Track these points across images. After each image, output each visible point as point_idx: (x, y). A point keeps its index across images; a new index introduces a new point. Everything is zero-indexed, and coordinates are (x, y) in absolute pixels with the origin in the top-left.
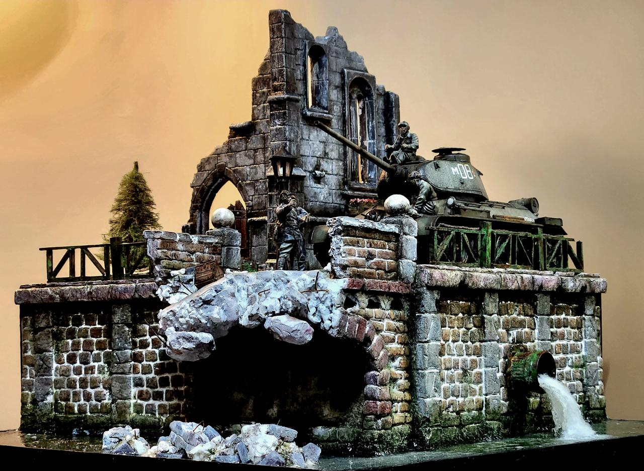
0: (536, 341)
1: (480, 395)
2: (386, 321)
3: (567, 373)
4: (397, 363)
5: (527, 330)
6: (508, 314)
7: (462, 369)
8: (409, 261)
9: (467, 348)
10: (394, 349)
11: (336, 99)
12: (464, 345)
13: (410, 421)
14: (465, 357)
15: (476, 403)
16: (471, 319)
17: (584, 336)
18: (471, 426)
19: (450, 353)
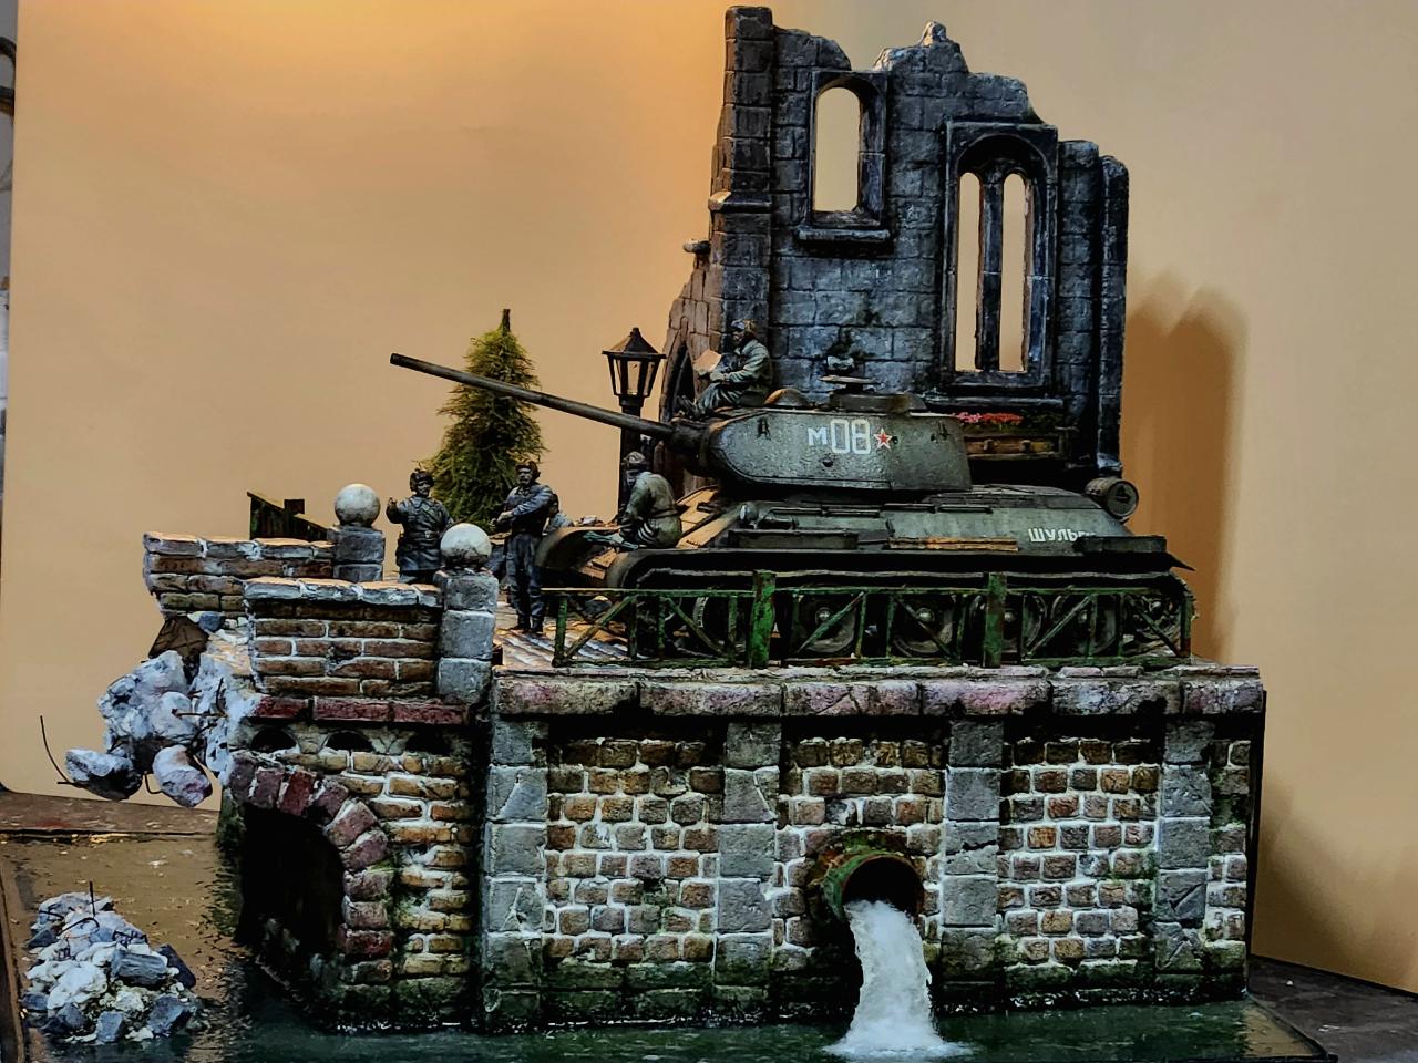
0: (945, 821)
1: (702, 930)
2: (393, 775)
3: (1071, 891)
4: (428, 857)
5: (909, 797)
6: (833, 764)
7: (636, 876)
8: (464, 660)
9: (659, 836)
10: (418, 831)
11: (917, 192)
12: (649, 828)
13: (458, 970)
14: (650, 852)
15: (686, 946)
16: (687, 774)
17: (1158, 810)
18: (666, 991)
19: (591, 845)
